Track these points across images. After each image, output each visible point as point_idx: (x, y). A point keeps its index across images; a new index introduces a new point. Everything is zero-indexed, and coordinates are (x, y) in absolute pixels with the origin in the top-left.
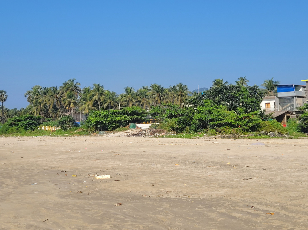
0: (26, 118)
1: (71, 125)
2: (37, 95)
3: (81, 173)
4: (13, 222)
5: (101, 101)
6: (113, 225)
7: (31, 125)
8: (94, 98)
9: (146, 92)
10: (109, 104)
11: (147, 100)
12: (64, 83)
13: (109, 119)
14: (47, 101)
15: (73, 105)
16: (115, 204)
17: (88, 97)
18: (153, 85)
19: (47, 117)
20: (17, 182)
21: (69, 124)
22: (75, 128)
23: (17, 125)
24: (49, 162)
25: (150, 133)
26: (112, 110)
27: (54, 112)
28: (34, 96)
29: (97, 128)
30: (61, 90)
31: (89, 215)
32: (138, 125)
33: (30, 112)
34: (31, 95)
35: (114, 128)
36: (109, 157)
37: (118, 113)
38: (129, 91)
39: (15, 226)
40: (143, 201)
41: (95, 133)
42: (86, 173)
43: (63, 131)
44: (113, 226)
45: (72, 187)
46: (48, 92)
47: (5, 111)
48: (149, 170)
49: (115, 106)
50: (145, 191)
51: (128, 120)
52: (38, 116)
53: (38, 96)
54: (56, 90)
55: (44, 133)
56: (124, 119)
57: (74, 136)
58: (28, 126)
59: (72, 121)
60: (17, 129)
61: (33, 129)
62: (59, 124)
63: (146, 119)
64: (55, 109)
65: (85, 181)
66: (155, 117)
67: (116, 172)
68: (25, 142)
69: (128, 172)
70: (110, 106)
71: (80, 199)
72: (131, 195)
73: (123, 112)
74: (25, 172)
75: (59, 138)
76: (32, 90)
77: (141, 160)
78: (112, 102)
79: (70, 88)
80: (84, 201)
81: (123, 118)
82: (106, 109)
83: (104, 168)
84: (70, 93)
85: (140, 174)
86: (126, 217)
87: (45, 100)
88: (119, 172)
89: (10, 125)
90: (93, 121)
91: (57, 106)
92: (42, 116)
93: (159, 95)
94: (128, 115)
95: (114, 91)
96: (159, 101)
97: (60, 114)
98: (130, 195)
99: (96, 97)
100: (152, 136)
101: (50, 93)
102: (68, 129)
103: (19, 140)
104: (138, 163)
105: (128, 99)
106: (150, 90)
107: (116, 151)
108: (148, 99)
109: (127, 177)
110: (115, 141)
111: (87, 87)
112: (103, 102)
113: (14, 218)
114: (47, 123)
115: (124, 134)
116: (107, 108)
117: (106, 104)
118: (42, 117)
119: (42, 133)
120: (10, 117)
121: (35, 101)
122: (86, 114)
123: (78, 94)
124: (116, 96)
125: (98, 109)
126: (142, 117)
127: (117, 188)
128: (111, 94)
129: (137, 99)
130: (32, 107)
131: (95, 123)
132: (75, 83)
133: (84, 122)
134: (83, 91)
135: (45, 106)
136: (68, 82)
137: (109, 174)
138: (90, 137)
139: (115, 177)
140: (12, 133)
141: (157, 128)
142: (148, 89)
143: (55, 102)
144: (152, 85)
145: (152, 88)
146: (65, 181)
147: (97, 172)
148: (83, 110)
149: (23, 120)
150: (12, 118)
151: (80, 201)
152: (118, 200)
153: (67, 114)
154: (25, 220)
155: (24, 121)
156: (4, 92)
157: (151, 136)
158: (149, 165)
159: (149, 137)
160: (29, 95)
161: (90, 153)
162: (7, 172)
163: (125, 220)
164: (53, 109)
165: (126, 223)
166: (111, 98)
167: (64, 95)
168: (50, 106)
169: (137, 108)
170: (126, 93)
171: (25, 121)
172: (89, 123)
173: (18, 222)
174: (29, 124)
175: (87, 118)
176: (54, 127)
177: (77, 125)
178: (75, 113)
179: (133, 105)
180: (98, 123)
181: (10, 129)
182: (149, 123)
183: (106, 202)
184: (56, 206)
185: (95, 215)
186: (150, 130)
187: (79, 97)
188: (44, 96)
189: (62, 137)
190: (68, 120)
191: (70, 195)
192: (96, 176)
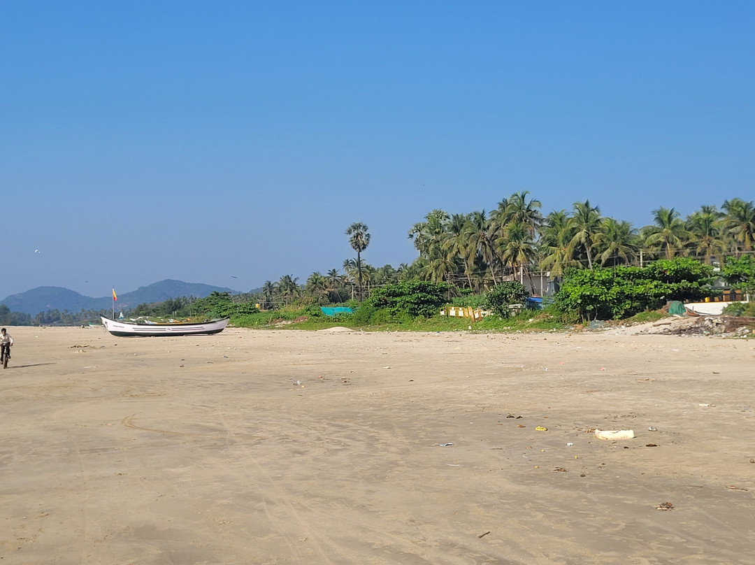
0: (414, 289)
1: (519, 306)
2: (438, 233)
3: (557, 422)
4: (408, 533)
5: (593, 246)
6: (656, 557)
7: (425, 306)
8: (575, 237)
9: (711, 221)
10: (613, 253)
11: (715, 241)
12: (501, 202)
13: (615, 289)
14: (460, 246)
15: (524, 256)
16: (656, 505)
17: (560, 236)
18: (730, 201)
19: (460, 285)
20: (407, 439)
21: (514, 303)
22: (529, 312)
23: (393, 304)
24: (475, 393)
25: (724, 327)
26: (622, 268)
27: (478, 274)
28: (430, 235)
29: (584, 312)
30: (493, 220)
31: (591, 529)
32: (689, 306)
33: (422, 274)
34: (423, 232)
35: (628, 314)
36: (624, 386)
37: (639, 276)
38: (666, 219)
39: (414, 542)
40: (731, 501)
41: (579, 326)
42: (571, 424)
43: (500, 319)
44: (656, 559)
45: (537, 456)
46: (462, 225)
47: (364, 272)
48: (735, 421)
49: (630, 258)
50: (732, 475)
51: (664, 294)
52: (440, 283)
53: (439, 237)
54: (483, 220)
55: (455, 324)
56: (654, 290)
57: (528, 333)
58: (418, 307)
59: (522, 296)
60: (393, 314)
61: (430, 315)
62: (491, 302)
63: (713, 291)
64: (481, 265)
65: (569, 444)
66: (738, 285)
67: (647, 424)
68: (414, 344)
69: (678, 424)
70: (615, 257)
71: (562, 487)
72: (696, 485)
73: (650, 273)
74: (422, 415)
75: (491, 336)
76: (427, 221)
77: (711, 394)
78: (622, 248)
79: (517, 215)
80: (574, 494)
81: (651, 288)
82: (605, 266)
83: (614, 412)
84: (517, 226)
85: (711, 432)
86: (688, 541)
87: (456, 244)
88: (653, 424)
89: (376, 305)
90: (573, 296)
91: (484, 259)
92: (449, 283)
93: (748, 227)
94: (665, 279)
95: (627, 221)
96: (748, 244)
97: (491, 278)
98: (691, 484)
99: (581, 236)
100: (731, 334)
101: (466, 228)
102: (513, 314)
103: (399, 339)
104: (702, 402)
105: (663, 240)
106: (722, 215)
107: (641, 372)
108: (716, 238)
109: (678, 438)
110: (632, 345)
111: (559, 210)
112: (598, 248)
113: (410, 523)
114: (461, 301)
115: (655, 330)
116: (609, 263)
117: (605, 253)
118: (449, 286)
119: (451, 323)
120: (377, 285)
121: (432, 247)
122: (556, 278)
123: (535, 230)
124: (631, 232)
125: (586, 265)
126: (701, 284)
127: (657, 463)
128: (620, 228)
129: (688, 239)
130: (426, 262)
131: (579, 301)
132: (527, 202)
133: (550, 297)
134: (548, 221)
135: (456, 260)
136: (511, 201)
137: (629, 429)
138: (567, 336)
139: (644, 436)
140: (382, 324)
141: (744, 315)
142: (717, 214)
143: (480, 249)
144: (726, 202)
145: (729, 209)
146: (518, 442)
147: (597, 422)
148: (548, 267)
149: (407, 292)
150: (380, 287)
151: (563, 491)
152: (661, 494)
153: (509, 279)
154: (437, 530)
155: (409, 294)
156: (361, 228)
157: (727, 334)
158: (733, 408)
159: (724, 336)
160: (419, 233)
161: (575, 374)
162: (379, 413)
163: (689, 546)
164: (476, 267)
165: (692, 556)
166: (618, 237)
167: (501, 231)
168: (467, 258)
169: (687, 261)
170: (657, 225)
171: (411, 295)
172: (563, 299)
173: (419, 534)
174: (420, 302)
175: (557, 288)
176: (478, 311)
177: (533, 306)
178: (529, 275)
179: (676, 254)
180: (587, 299)
181: (377, 314)
182: (721, 300)
183: (630, 498)
184: (506, 501)
185: (606, 530)
186: (725, 319)
187: (537, 235)
188: (455, 235)
189: (499, 334)
190: (511, 293)
191: (538, 475)
192: (597, 431)
